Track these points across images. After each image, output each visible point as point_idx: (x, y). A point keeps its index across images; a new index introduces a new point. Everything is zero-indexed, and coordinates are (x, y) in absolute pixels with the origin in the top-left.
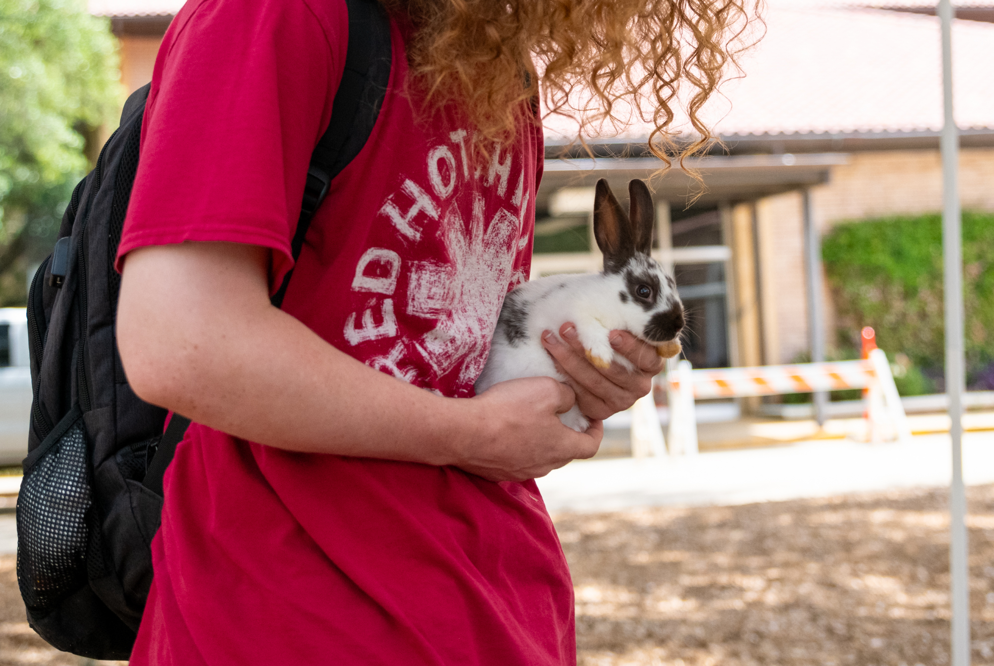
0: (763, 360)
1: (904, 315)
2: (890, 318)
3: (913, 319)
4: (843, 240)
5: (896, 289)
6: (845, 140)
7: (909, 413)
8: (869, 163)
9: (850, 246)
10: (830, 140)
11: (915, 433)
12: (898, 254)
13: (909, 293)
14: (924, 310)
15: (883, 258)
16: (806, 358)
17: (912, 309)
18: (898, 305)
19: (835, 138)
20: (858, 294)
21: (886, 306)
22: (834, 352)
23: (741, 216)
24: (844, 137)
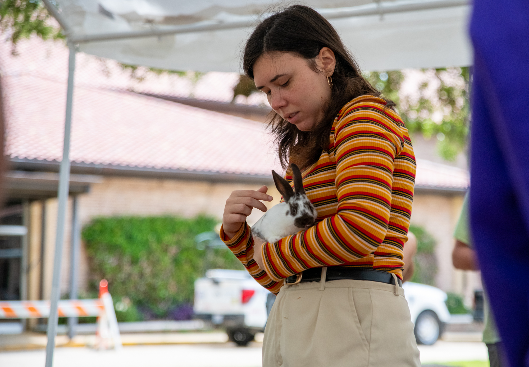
0: (41, 297)
1: (130, 275)
2: (122, 276)
3: (135, 277)
4: (97, 228)
5: (126, 259)
6: (103, 169)
7: (122, 333)
8: (117, 183)
9: (102, 232)
10: (94, 168)
11: (124, 345)
12: (130, 238)
13: (134, 261)
14: (142, 272)
15: (120, 240)
16: (67, 296)
17: (135, 271)
18: (127, 268)
19: (97, 167)
20: (103, 261)
21: (119, 268)
22: (84, 294)
23: (36, 209)
24: (102, 167)
